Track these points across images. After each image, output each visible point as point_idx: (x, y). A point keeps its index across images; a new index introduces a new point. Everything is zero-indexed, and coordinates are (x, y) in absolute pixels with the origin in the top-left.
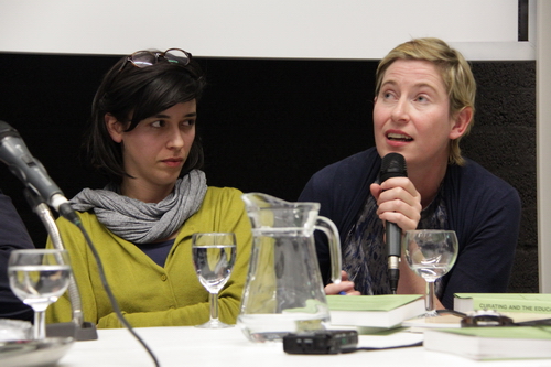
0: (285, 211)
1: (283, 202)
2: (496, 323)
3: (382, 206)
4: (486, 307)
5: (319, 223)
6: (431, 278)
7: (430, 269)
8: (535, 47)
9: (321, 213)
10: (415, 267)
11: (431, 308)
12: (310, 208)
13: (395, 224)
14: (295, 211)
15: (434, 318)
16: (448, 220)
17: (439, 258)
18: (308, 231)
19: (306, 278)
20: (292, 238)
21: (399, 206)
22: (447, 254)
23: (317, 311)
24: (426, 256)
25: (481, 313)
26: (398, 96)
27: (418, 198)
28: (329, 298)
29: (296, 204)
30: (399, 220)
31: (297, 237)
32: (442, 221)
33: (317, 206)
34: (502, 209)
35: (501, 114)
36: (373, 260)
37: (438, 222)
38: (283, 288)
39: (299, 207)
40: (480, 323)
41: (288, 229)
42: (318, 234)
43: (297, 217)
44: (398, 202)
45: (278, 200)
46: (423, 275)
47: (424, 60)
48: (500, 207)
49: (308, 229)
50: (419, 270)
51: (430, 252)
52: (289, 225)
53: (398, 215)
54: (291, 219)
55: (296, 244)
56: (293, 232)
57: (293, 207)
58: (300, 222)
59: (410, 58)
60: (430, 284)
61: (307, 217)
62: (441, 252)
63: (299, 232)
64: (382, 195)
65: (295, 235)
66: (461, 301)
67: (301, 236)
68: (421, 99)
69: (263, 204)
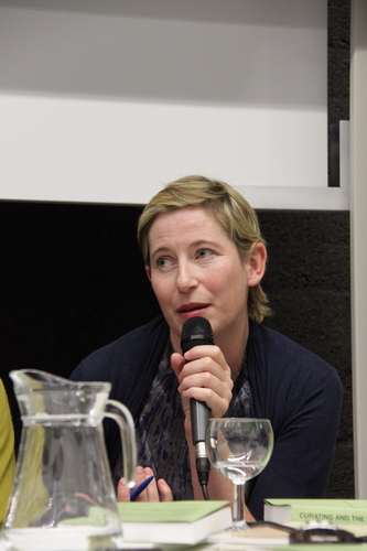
0: (66, 393)
1: (64, 381)
2: (335, 539)
3: (186, 381)
4: (318, 517)
5: (109, 408)
6: (240, 480)
7: (238, 468)
8: (348, 195)
9: (112, 396)
10: (220, 465)
11: (241, 518)
12: (99, 390)
13: (203, 403)
14: (78, 393)
15: (243, 532)
16: (253, 405)
17: (249, 454)
18: (96, 418)
19: (92, 480)
20: (75, 428)
21: (209, 380)
22: (260, 448)
23: (106, 523)
24: (233, 450)
25: (313, 525)
26: (175, 260)
27: (228, 372)
28: (120, 505)
29: (81, 384)
30: (210, 397)
31: (81, 427)
32: (247, 406)
33: (107, 386)
34: (321, 392)
35: (304, 276)
36: (162, 461)
37: (242, 407)
38: (62, 493)
39: (83, 388)
40: (315, 538)
41: (70, 417)
42: (108, 423)
43: (83, 400)
44: (207, 375)
45: (58, 379)
46: (230, 476)
47: (190, 206)
48: (319, 389)
49: (95, 416)
50: (227, 470)
51: (238, 447)
52: (72, 411)
53: (208, 391)
54: (72, 403)
55: (80, 435)
56: (75, 420)
57: (76, 388)
58: (84, 407)
59: (172, 209)
60: (239, 487)
61: (94, 400)
62: (253, 447)
63: (83, 421)
64: (186, 367)
65: (77, 424)
66: (274, 510)
67: (87, 425)
68: (202, 254)
69: (37, 384)
